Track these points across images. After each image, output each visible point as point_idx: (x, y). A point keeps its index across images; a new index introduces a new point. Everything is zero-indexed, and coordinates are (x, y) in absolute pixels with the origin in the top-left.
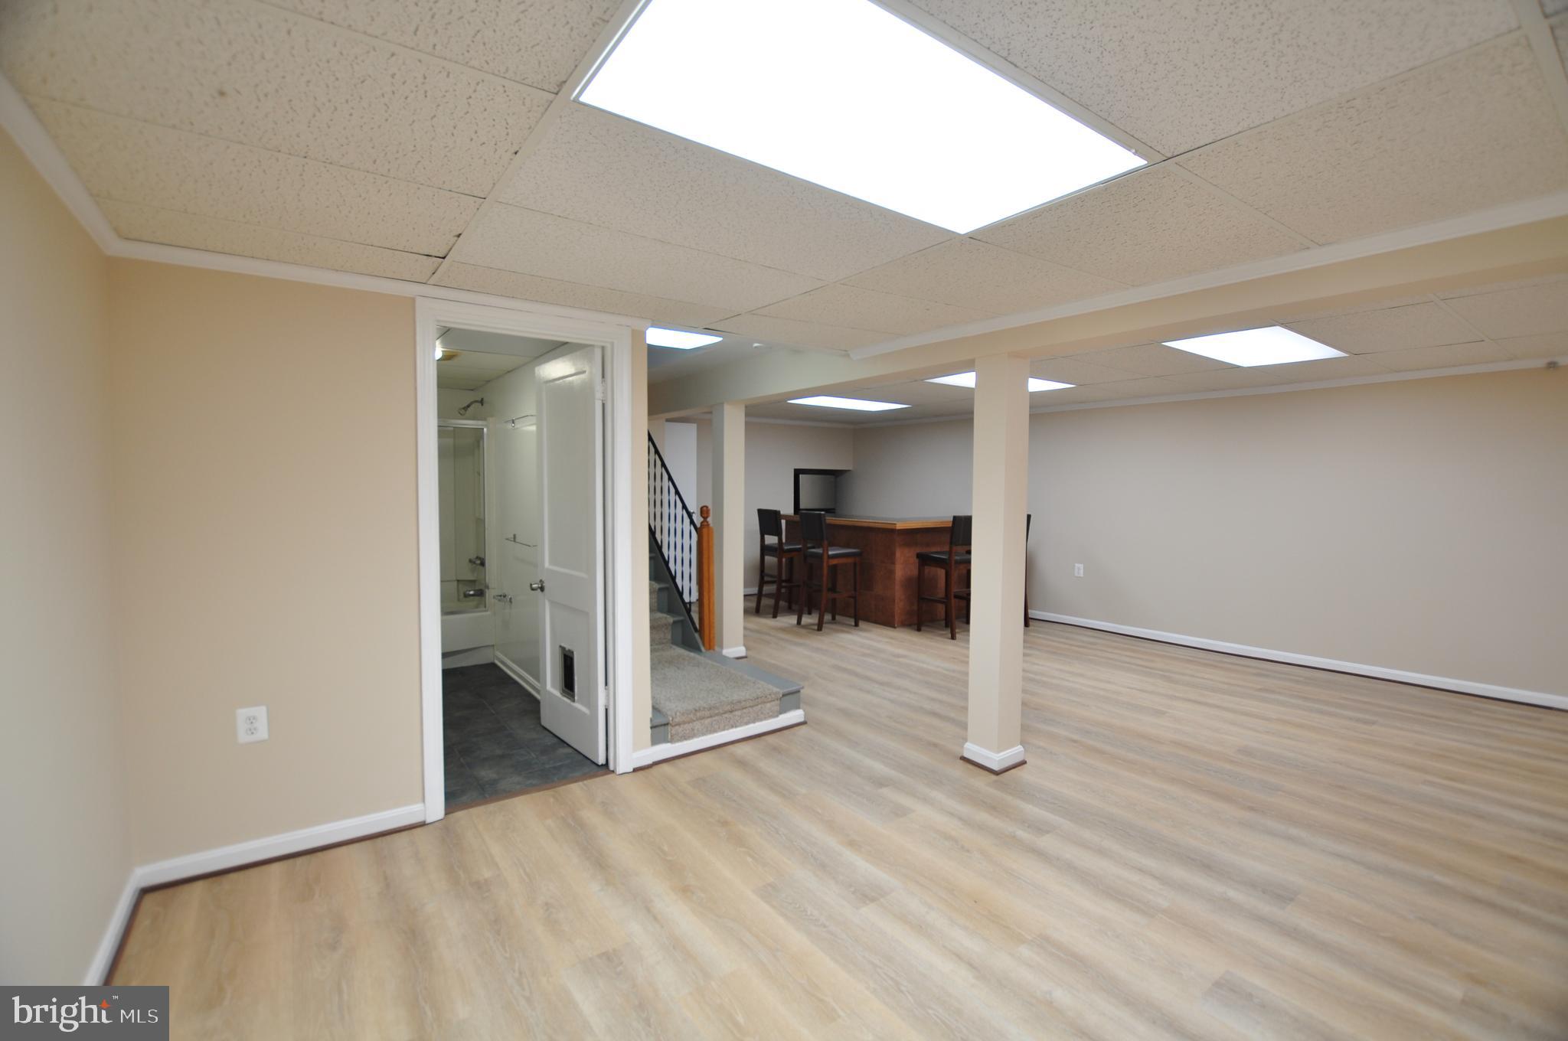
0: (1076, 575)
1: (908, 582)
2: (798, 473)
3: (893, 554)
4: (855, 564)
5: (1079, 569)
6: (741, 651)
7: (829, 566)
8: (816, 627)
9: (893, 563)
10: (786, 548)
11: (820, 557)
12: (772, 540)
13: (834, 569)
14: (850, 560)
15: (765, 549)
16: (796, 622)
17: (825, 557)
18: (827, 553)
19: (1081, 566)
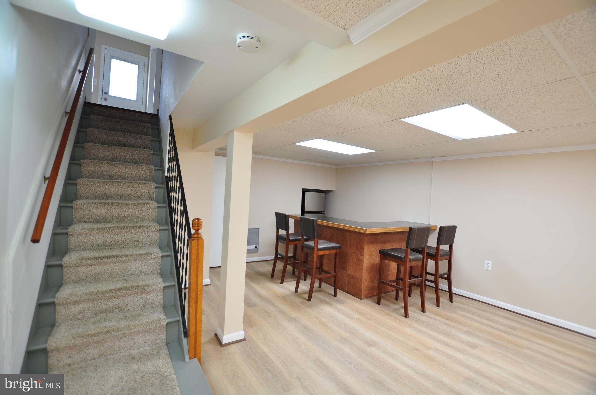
0: (486, 268)
1: (372, 268)
2: (304, 191)
3: (363, 249)
4: (336, 254)
5: (488, 264)
6: (240, 335)
7: (318, 256)
8: (307, 296)
9: (362, 255)
10: (291, 238)
11: (311, 249)
12: (282, 232)
13: (321, 257)
14: (333, 252)
15: (279, 238)
16: (293, 288)
17: (316, 250)
18: (317, 247)
19: (490, 263)
